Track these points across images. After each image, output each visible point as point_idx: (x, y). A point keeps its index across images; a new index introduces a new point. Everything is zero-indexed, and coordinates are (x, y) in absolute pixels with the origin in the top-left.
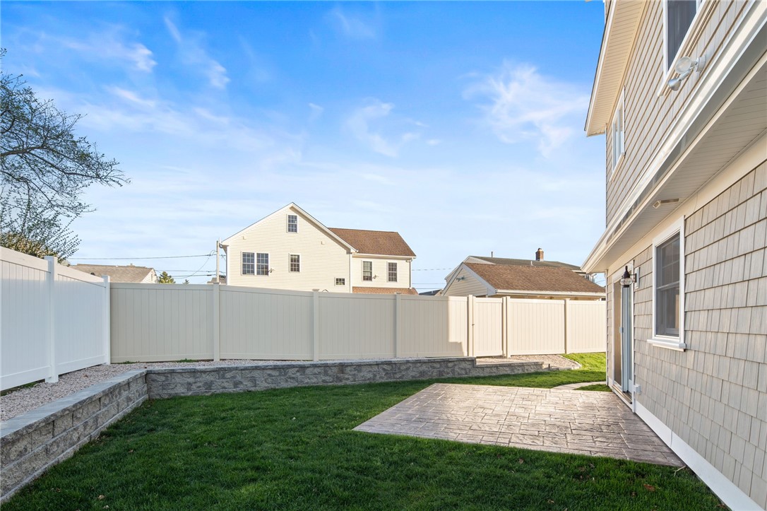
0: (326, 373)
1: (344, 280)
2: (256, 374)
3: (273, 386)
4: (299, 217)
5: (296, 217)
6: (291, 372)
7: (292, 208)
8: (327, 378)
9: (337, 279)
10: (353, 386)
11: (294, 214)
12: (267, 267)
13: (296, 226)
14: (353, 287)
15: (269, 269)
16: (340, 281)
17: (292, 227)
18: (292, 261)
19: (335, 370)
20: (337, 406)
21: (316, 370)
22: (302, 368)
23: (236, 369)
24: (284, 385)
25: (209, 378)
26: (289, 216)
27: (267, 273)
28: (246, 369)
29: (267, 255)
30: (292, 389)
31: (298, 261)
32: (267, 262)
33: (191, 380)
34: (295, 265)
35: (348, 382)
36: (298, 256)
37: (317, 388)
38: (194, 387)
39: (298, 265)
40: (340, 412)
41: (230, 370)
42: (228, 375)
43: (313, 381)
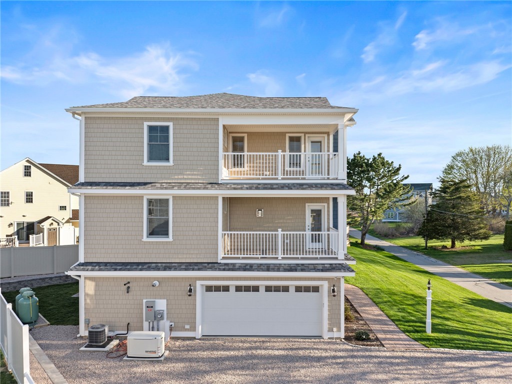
0: (60, 279)
1: (65, 207)
2: (33, 282)
3: (40, 286)
4: (32, 167)
5: (30, 167)
6: (46, 280)
7: (28, 161)
8: (61, 281)
9: (61, 207)
10: (71, 283)
11: (29, 165)
12: (8, 201)
13: (30, 172)
14: (72, 210)
15: (10, 202)
16: (63, 208)
17: (27, 173)
18: (27, 196)
19: (64, 278)
20: (66, 291)
21: (57, 279)
22: (51, 278)
23: (25, 281)
24: (44, 285)
25: (15, 285)
26: (25, 166)
27: (8, 205)
28: (29, 280)
29: (8, 193)
30: (48, 286)
31: (32, 196)
32: (8, 197)
33: (8, 286)
34: (29, 198)
35: (70, 282)
36: (32, 192)
37: (58, 285)
38: (9, 288)
39: (32, 199)
40: (68, 293)
41: (23, 281)
42: (22, 283)
43: (56, 283)
